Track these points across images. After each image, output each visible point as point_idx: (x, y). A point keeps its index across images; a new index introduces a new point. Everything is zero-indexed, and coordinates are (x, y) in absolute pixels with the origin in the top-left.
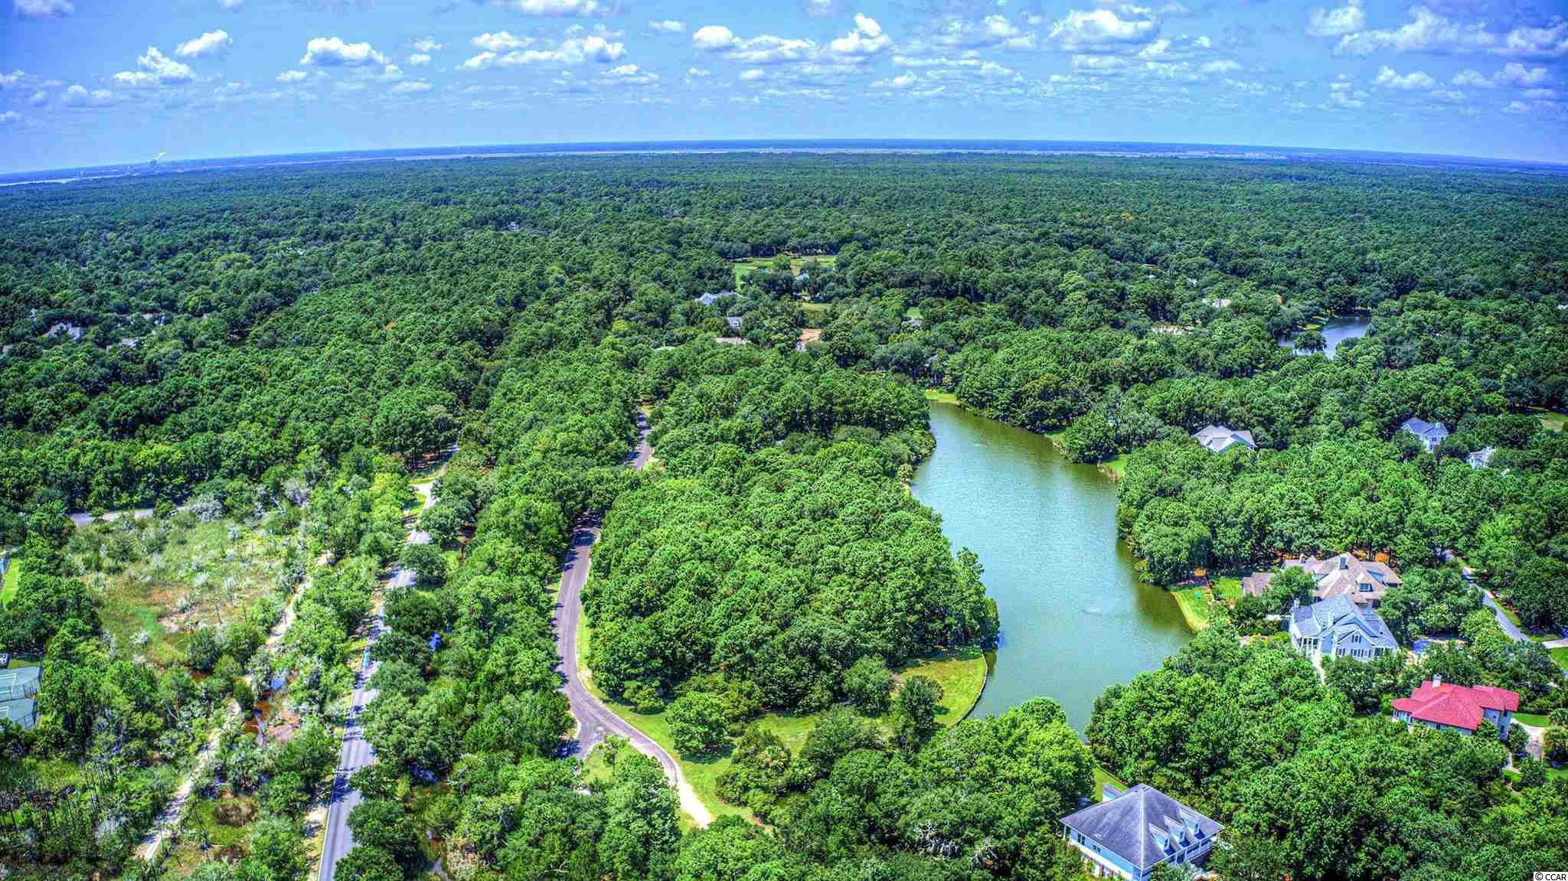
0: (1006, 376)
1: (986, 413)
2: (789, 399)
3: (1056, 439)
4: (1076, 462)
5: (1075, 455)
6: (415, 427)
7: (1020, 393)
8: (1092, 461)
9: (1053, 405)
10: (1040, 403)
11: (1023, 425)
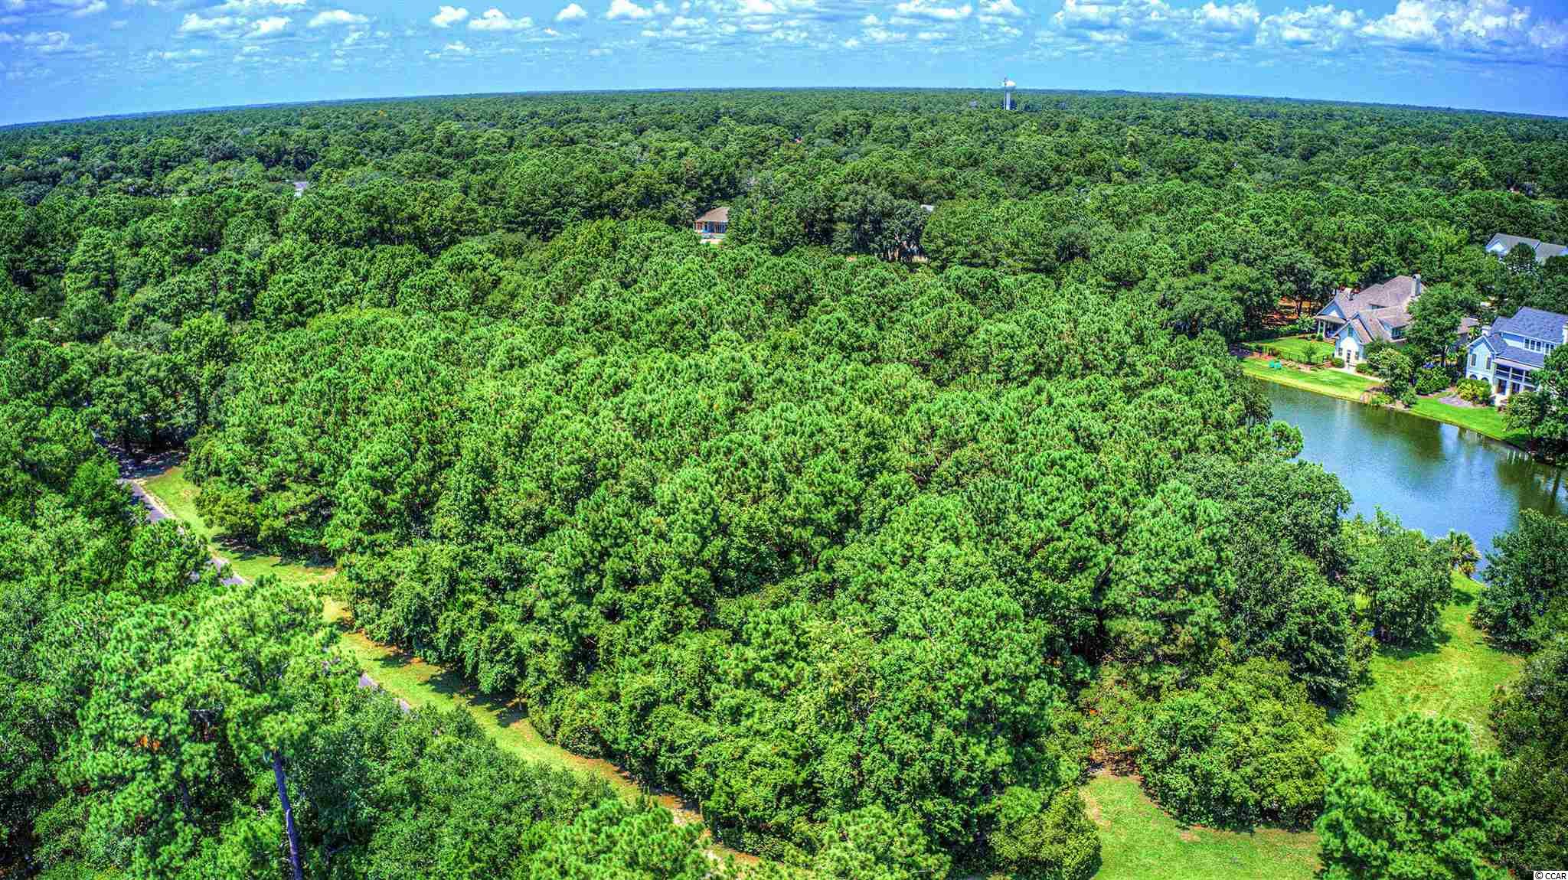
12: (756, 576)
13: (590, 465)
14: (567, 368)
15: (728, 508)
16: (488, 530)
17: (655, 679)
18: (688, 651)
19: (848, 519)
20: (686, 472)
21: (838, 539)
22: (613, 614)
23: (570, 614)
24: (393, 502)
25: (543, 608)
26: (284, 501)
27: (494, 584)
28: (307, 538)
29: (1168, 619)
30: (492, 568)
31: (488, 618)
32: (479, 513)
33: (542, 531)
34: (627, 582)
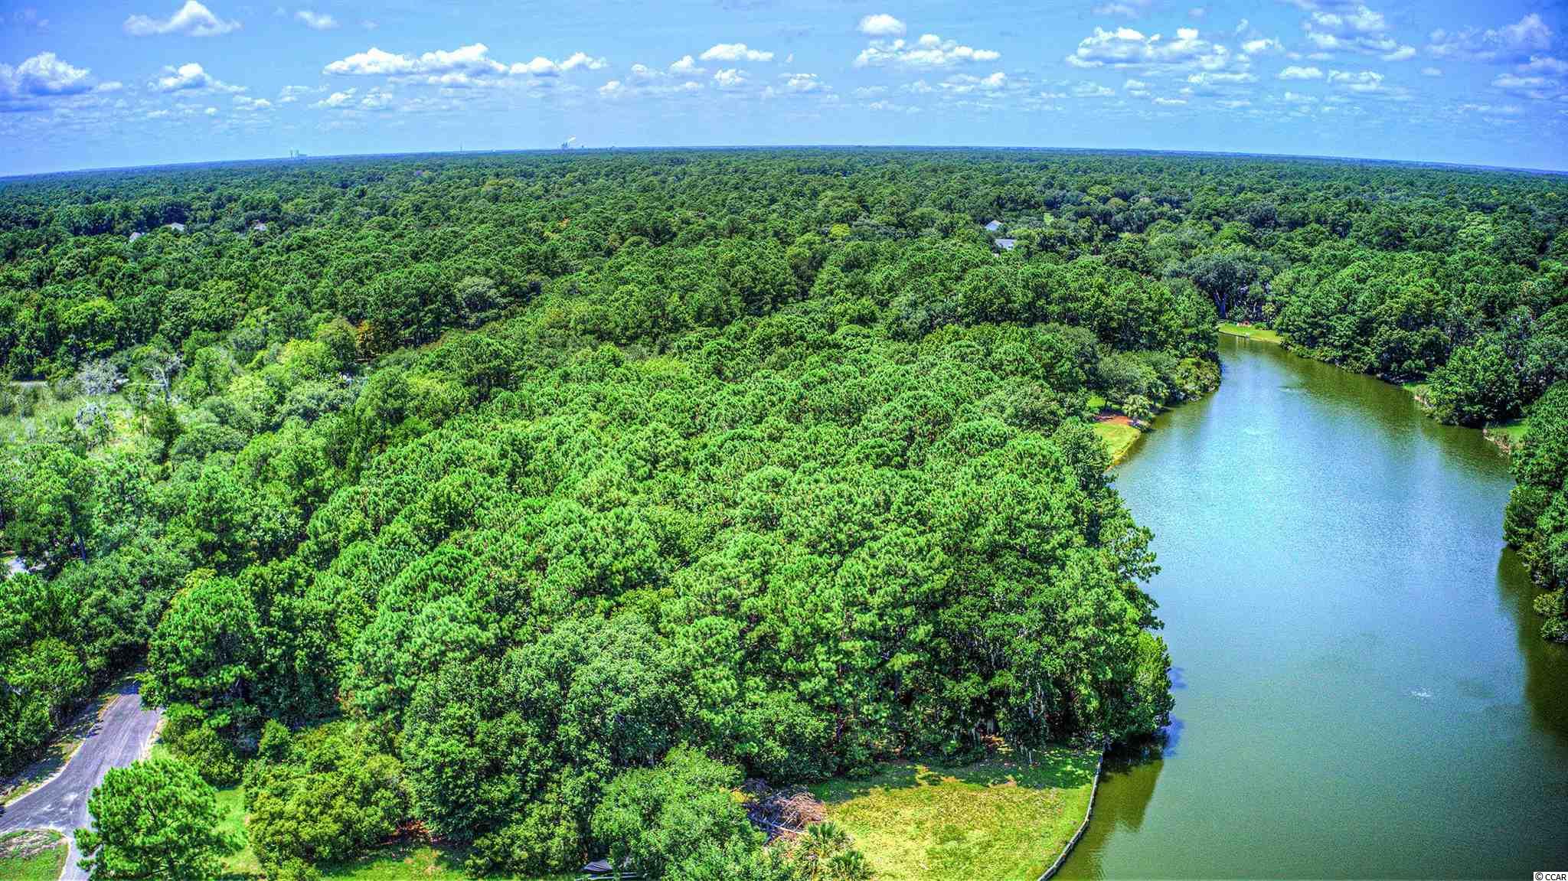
0: (1349, 294)
1: (1316, 353)
2: (976, 289)
3: (1417, 391)
4: (1447, 423)
5: (1446, 412)
6: (425, 298)
7: (1371, 320)
8: (1476, 423)
9: (1418, 338)
10: (1399, 333)
11: (1371, 371)
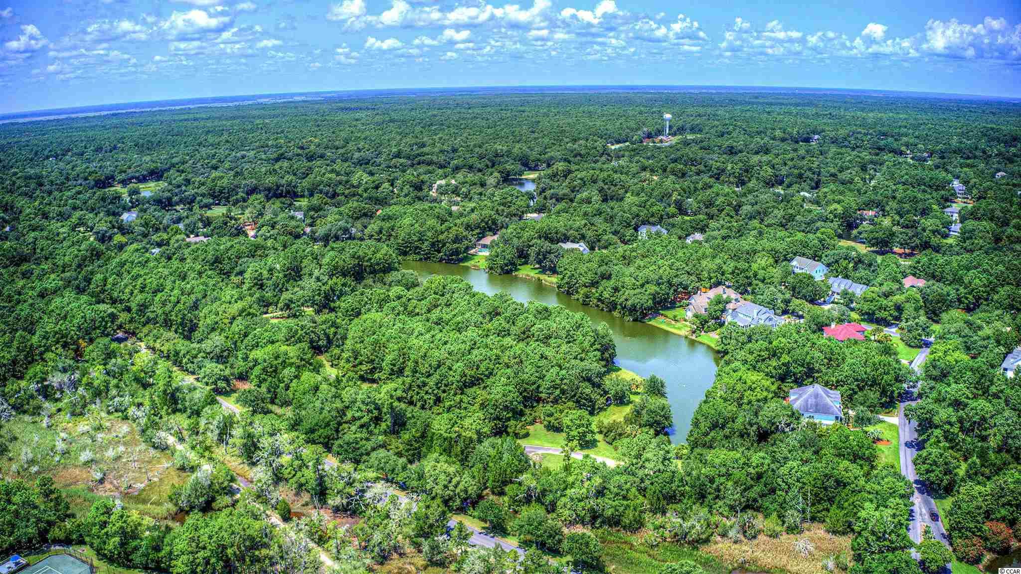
8: (508, 272)
11: (440, 261)
12: (472, 384)
13: (439, 362)
14: (433, 336)
15: (466, 371)
16: (417, 375)
17: (452, 403)
18: (458, 398)
19: (491, 374)
20: (459, 364)
21: (488, 377)
22: (444, 392)
23: (435, 392)
24: (395, 369)
25: (430, 391)
26: (364, 367)
27: (418, 386)
28: (369, 376)
29: (550, 394)
30: (419, 382)
31: (418, 393)
32: (415, 371)
33: (429, 376)
34: (446, 385)
